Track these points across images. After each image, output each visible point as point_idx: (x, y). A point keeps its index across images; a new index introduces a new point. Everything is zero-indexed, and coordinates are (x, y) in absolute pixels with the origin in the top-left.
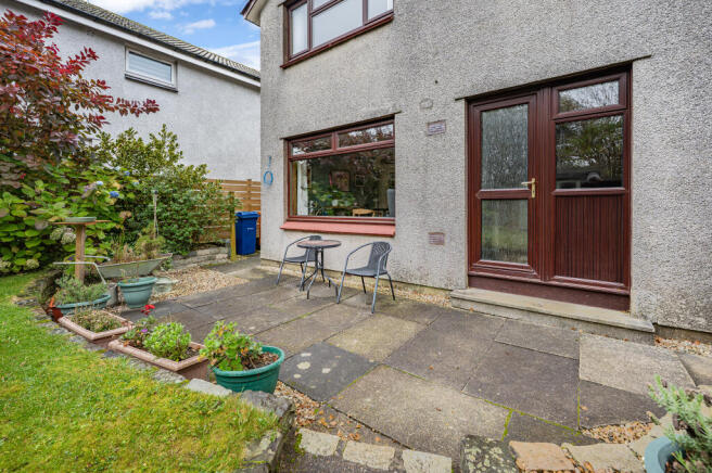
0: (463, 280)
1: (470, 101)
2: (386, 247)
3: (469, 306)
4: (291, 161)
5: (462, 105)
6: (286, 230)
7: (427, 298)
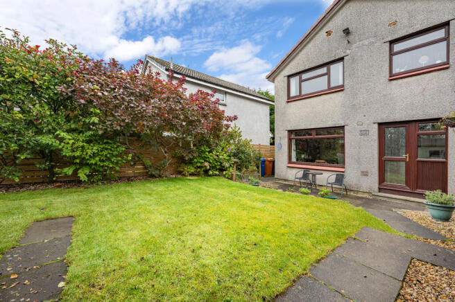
0: (377, 189)
1: (380, 124)
2: (343, 175)
3: (380, 198)
4: (290, 140)
5: (376, 126)
6: (289, 167)
7: (360, 195)
